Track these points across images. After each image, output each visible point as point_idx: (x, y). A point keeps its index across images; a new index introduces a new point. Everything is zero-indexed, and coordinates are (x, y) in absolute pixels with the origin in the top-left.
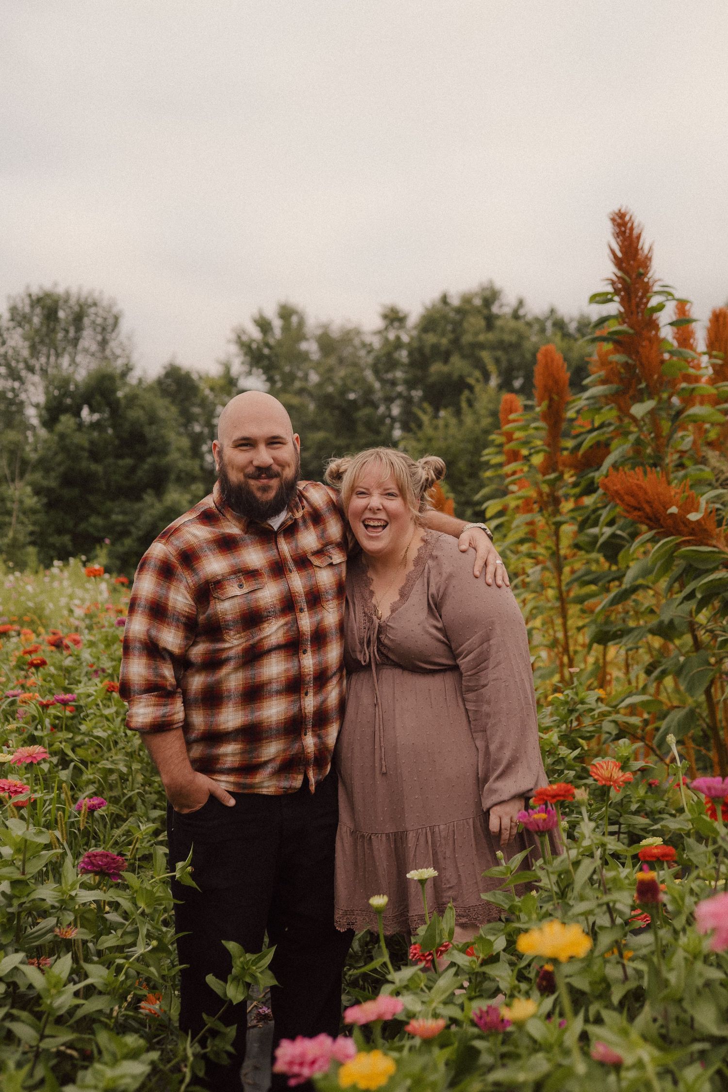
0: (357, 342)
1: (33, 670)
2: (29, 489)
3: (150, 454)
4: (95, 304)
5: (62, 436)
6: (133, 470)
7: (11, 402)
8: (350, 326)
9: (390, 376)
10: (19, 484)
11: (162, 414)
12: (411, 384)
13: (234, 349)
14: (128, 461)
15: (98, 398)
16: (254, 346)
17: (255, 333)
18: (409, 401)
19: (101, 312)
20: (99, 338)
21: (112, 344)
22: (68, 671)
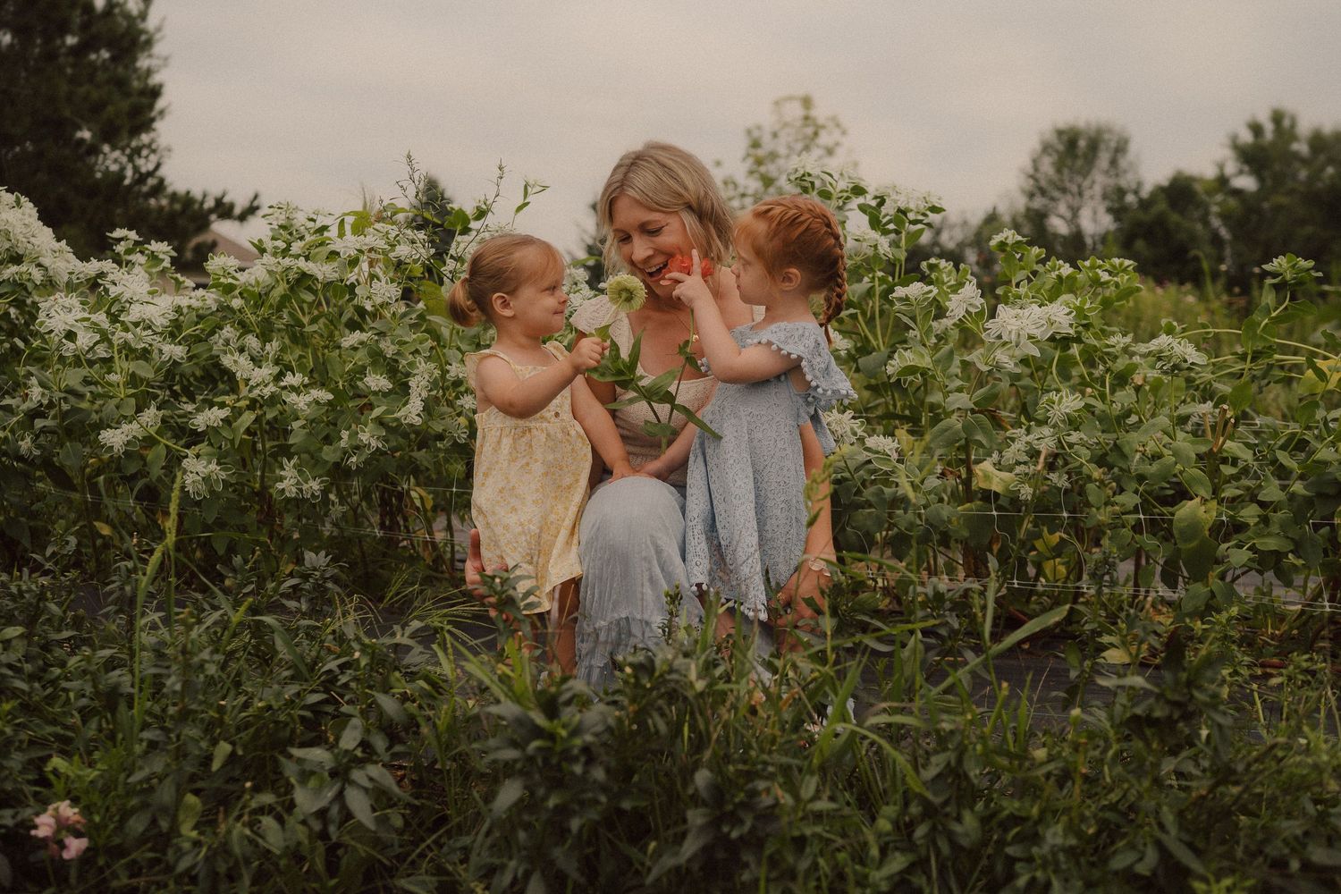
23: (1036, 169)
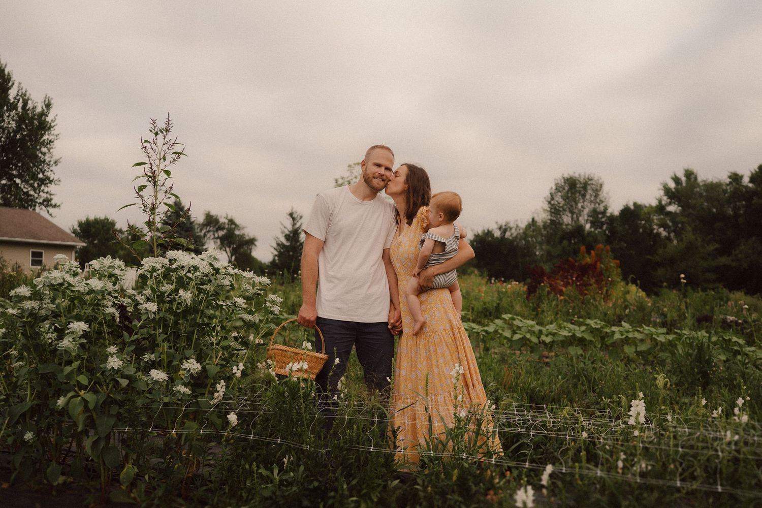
4: (591, 180)
7: (556, 224)
13: (662, 193)
16: (671, 191)
17: (672, 185)
19: (594, 182)
20: (594, 194)
21: (601, 196)
23: (552, 199)
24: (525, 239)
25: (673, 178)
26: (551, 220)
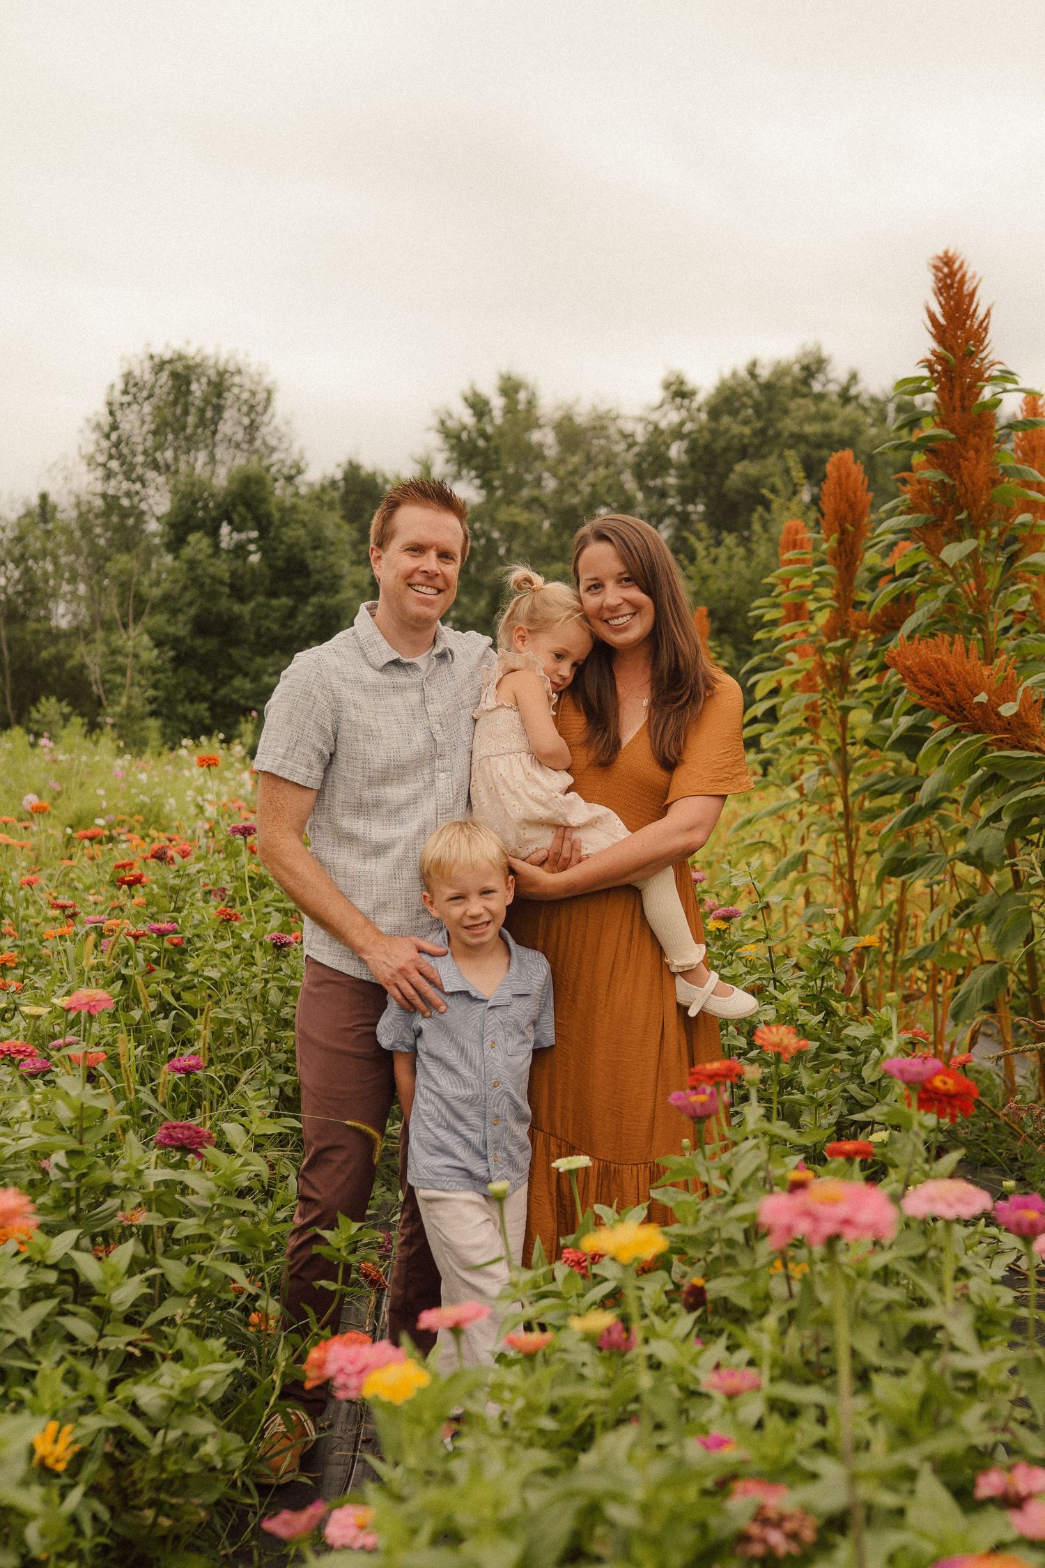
0: (612, 430)
1: (125, 887)
2: (146, 639)
3: (314, 591)
4: (240, 372)
5: (192, 564)
6: (292, 613)
7: (125, 513)
8: (603, 408)
9: (658, 482)
10: (133, 631)
11: (329, 533)
12: (688, 495)
13: (435, 440)
14: (285, 601)
15: (241, 509)
16: (464, 436)
17: (467, 417)
18: (684, 520)
19: (247, 382)
20: (246, 421)
21: (264, 430)
22: (174, 891)
24: (20, 560)
25: (466, 399)
26: (104, 496)
